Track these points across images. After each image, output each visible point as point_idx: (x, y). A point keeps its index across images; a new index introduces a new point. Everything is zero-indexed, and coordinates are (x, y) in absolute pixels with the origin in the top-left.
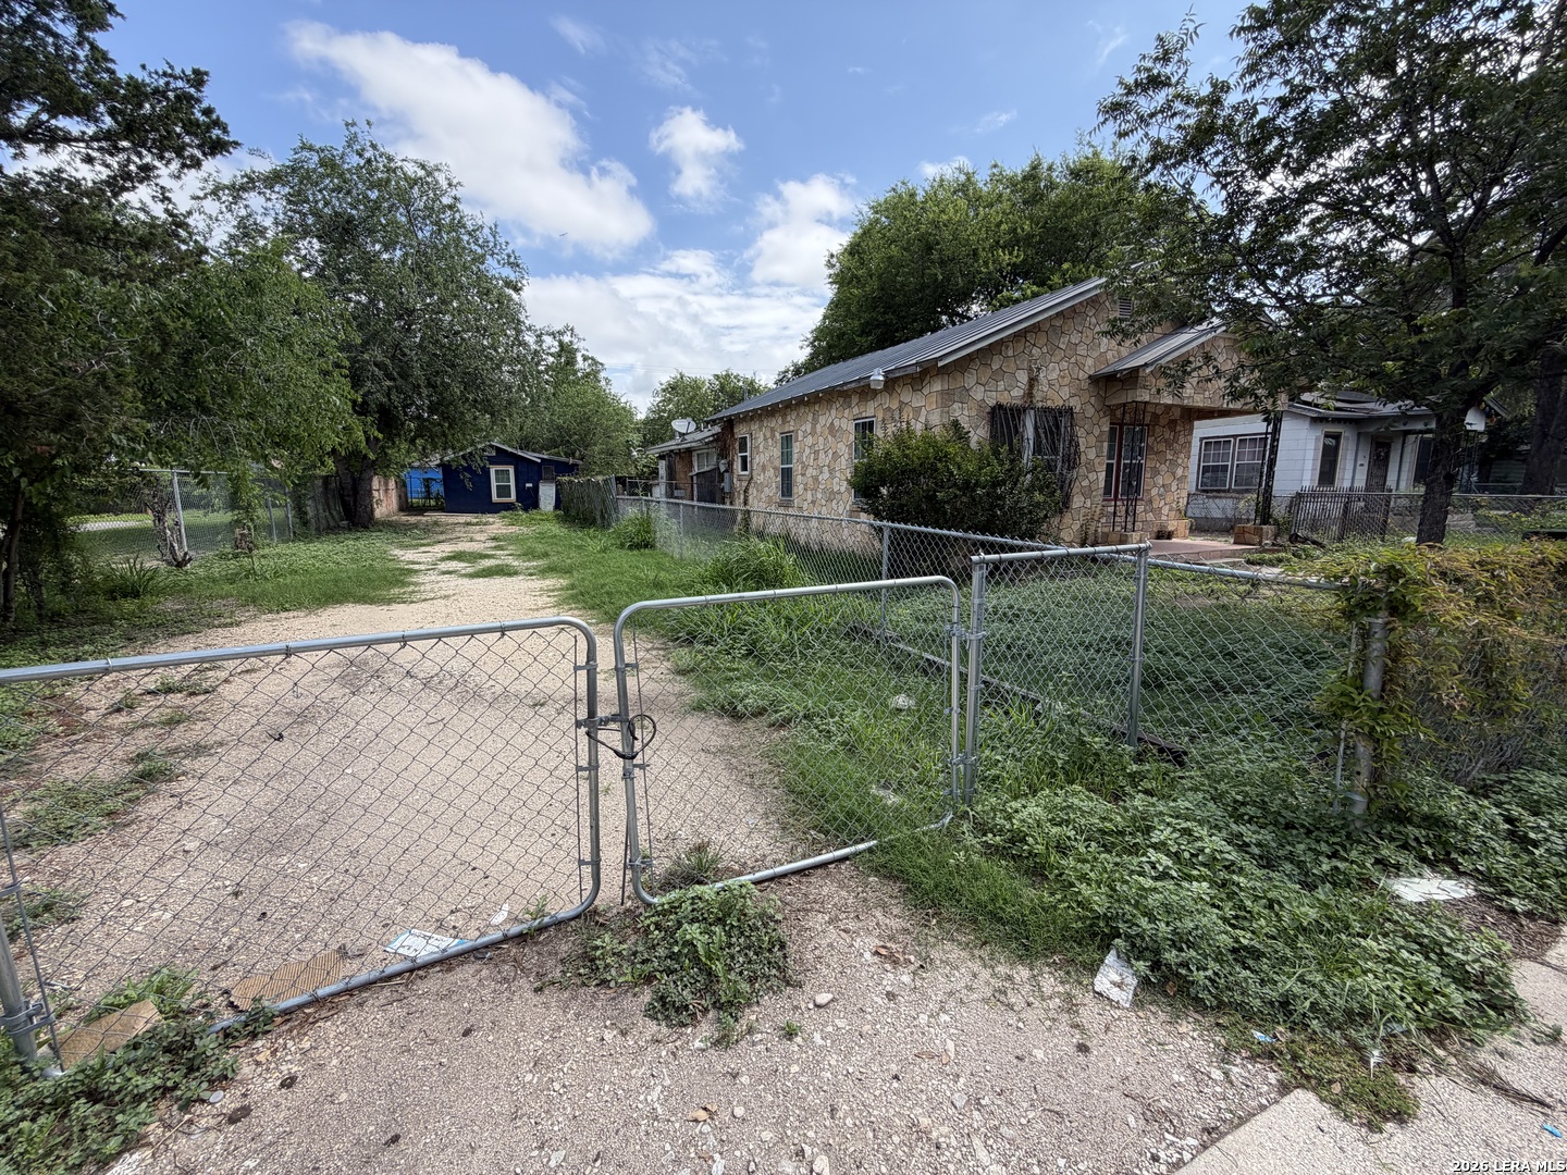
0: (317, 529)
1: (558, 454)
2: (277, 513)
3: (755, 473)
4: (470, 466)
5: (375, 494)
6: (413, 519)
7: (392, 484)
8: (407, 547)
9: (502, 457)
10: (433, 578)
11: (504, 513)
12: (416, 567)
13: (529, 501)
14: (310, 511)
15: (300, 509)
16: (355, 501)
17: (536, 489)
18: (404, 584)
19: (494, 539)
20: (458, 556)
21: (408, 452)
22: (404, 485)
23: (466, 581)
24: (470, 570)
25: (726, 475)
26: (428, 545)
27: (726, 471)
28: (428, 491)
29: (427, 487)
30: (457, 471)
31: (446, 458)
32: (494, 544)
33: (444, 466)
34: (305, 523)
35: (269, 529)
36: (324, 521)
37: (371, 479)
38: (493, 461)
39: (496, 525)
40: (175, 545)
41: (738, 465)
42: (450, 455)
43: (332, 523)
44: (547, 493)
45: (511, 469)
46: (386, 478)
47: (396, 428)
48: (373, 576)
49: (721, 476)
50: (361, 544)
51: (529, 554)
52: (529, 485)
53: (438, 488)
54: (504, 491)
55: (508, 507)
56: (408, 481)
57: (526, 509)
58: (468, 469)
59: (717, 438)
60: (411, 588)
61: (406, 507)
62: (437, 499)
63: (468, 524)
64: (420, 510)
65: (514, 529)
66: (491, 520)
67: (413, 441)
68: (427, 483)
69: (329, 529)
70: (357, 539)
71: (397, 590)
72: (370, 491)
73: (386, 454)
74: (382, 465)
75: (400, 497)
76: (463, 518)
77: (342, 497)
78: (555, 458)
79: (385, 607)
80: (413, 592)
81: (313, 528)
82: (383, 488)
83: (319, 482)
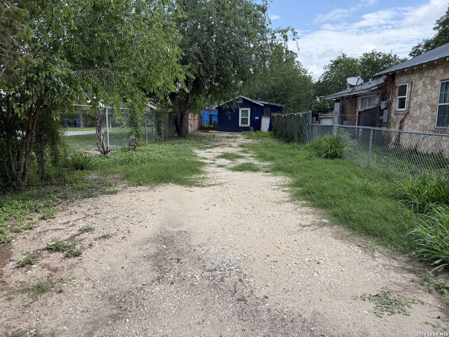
0: (165, 137)
1: (272, 102)
2: (148, 129)
3: (411, 110)
4: (231, 109)
5: (189, 121)
6: (204, 134)
7: (196, 117)
8: (202, 149)
9: (246, 103)
10: (213, 169)
11: (243, 132)
12: (205, 161)
13: (257, 126)
14: (162, 128)
15: (158, 128)
16: (181, 125)
17: (260, 120)
18: (200, 172)
19: (241, 146)
20: (225, 156)
21: (205, 101)
22: (201, 118)
23: (230, 173)
24: (232, 166)
25: (386, 111)
26: (210, 148)
27: (386, 108)
28: (211, 121)
29: (211, 119)
30: (225, 111)
31: (221, 104)
32: (241, 149)
33: (219, 108)
34: (160, 134)
35: (144, 137)
36: (168, 134)
37: (188, 114)
38: (242, 106)
39: (241, 138)
40: (104, 143)
41: (395, 105)
42: (222, 103)
43: (171, 135)
44: (265, 122)
45: (249, 110)
46: (194, 113)
47: (201, 89)
48: (185, 166)
49: (381, 112)
50: (181, 146)
51: (262, 157)
52: (257, 118)
53: (215, 119)
54: (244, 121)
55: (246, 129)
56: (203, 115)
57: (255, 130)
58: (230, 110)
59: (381, 87)
60: (203, 175)
61: (201, 128)
62: (214, 124)
63: (228, 137)
64: (207, 129)
65: (250, 141)
66: (238, 135)
67: (207, 95)
68: (211, 116)
69: (169, 138)
70: (180, 143)
71: (195, 176)
72: (187, 120)
73: (195, 102)
74: (193, 107)
75: (199, 123)
76: (226, 134)
77: (176, 122)
78: (271, 104)
79: (188, 188)
80: (204, 178)
81: (163, 137)
82: (193, 119)
83: (167, 115)
